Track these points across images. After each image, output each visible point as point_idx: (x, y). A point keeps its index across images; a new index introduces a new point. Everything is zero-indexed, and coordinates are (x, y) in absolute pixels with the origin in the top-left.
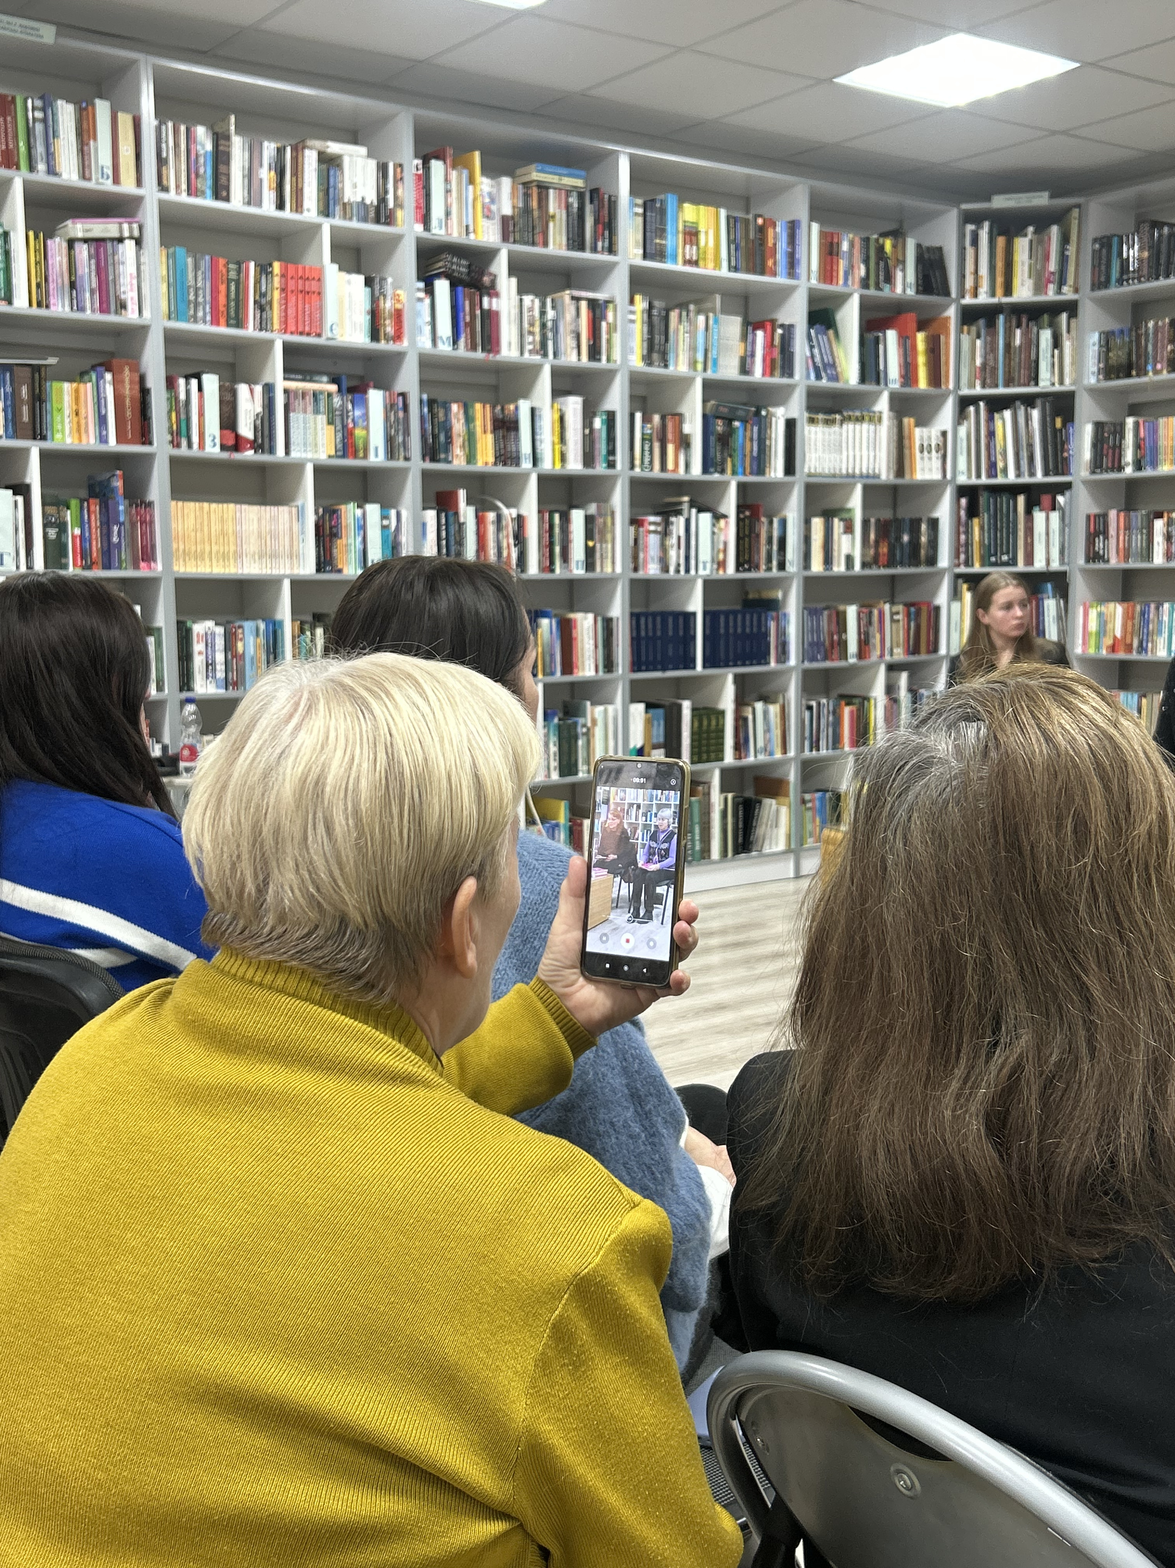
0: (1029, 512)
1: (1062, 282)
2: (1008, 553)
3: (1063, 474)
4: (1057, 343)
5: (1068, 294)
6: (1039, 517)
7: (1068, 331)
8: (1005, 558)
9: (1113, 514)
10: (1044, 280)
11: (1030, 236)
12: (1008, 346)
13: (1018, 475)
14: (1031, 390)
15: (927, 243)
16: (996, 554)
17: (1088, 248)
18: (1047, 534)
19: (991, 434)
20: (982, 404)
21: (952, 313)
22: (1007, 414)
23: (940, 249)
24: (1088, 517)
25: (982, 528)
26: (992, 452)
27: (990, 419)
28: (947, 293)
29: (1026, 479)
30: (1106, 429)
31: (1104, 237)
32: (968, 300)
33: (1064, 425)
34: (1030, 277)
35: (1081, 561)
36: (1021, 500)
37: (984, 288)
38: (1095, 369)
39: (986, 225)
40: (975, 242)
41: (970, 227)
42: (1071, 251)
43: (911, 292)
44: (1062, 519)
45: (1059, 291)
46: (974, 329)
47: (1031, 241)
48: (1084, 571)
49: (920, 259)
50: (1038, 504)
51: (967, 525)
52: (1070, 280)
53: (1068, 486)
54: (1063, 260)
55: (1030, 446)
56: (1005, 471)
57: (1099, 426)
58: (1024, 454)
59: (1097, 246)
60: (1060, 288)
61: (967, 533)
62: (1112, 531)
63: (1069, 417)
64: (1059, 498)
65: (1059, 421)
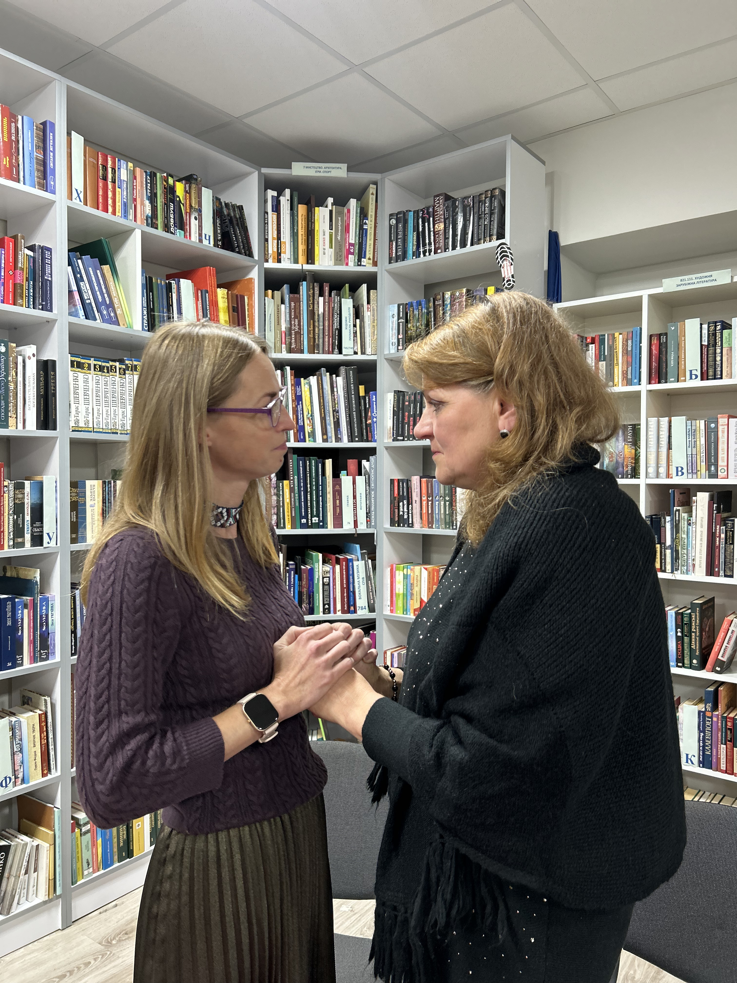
0: (336, 475)
1: (361, 255)
2: (318, 516)
3: (367, 441)
4: (358, 313)
5: (367, 267)
6: (346, 480)
7: (368, 303)
8: (315, 520)
9: (415, 480)
10: (344, 252)
11: (330, 207)
12: (312, 314)
13: (325, 440)
14: (335, 357)
15: (225, 198)
16: (306, 517)
17: (385, 224)
18: (355, 497)
19: (298, 399)
20: (288, 368)
21: (255, 275)
22: (313, 380)
23: (241, 208)
24: (392, 481)
25: (292, 490)
26: (300, 416)
27: (297, 384)
28: (250, 254)
29: (332, 444)
30: (407, 398)
31: (399, 213)
32: (271, 265)
33: (367, 392)
34: (331, 247)
35: (387, 525)
36: (329, 463)
37: (287, 254)
38: (396, 341)
39: (288, 192)
40: (277, 208)
41: (271, 193)
42: (369, 225)
43: (208, 244)
44: (368, 483)
45: (359, 263)
46: (277, 294)
47: (331, 212)
48: (389, 534)
49: (218, 213)
50: (345, 468)
51: (277, 487)
52: (369, 253)
53: (372, 451)
54: (362, 232)
55: (336, 411)
56: (313, 435)
57: (399, 394)
58: (330, 420)
59: (394, 221)
60: (359, 260)
61: (278, 495)
62: (415, 497)
63: (371, 387)
64: (364, 463)
65: (362, 388)
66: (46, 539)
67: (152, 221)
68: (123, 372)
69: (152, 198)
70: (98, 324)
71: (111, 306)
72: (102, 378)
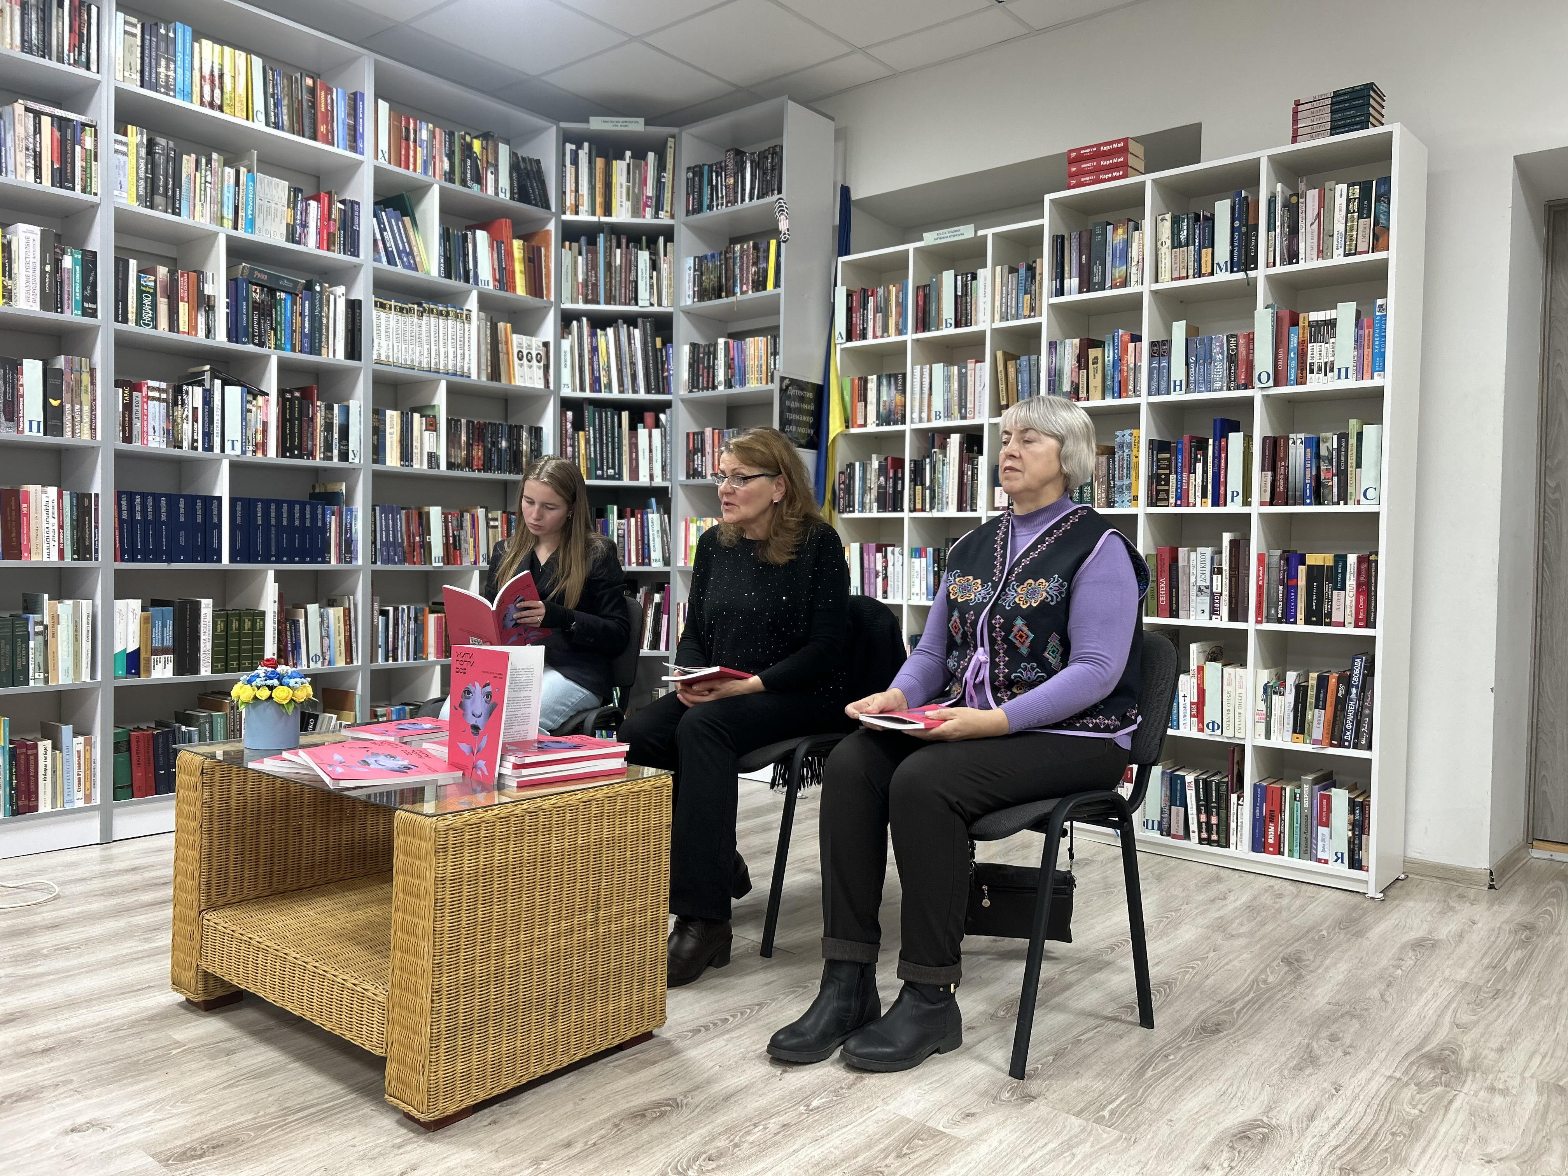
0: (633, 428)
1: (658, 207)
2: (613, 468)
3: (664, 393)
4: (654, 266)
5: (664, 219)
6: (642, 433)
7: (665, 255)
8: (611, 472)
9: (708, 431)
10: (642, 204)
11: (627, 160)
12: (609, 266)
13: (621, 392)
14: (632, 308)
15: (521, 153)
16: (602, 469)
17: (684, 176)
18: (651, 451)
19: (594, 350)
20: (584, 319)
21: (551, 226)
22: (610, 331)
23: (538, 162)
24: (688, 434)
25: (587, 441)
26: (596, 367)
27: (593, 335)
28: (548, 207)
29: (629, 396)
30: (702, 350)
31: (696, 166)
32: (568, 217)
33: (664, 344)
34: (628, 200)
35: (682, 477)
36: (625, 415)
37: (584, 207)
38: (691, 293)
39: (586, 145)
40: (575, 162)
41: (570, 147)
42: (667, 178)
43: (504, 197)
44: (664, 436)
45: (656, 215)
46: (575, 245)
47: (629, 165)
48: (685, 487)
49: (515, 166)
50: (642, 421)
51: (573, 438)
52: (667, 206)
53: (668, 405)
54: (660, 185)
55: (633, 364)
56: (609, 387)
57: (694, 347)
58: (627, 372)
59: (691, 175)
60: (657, 213)
61: (573, 446)
62: (708, 449)
63: (668, 340)
64: (662, 417)
65: (658, 341)
66: (351, 455)
67: (450, 176)
68: (421, 315)
69: (450, 156)
70: (399, 269)
71: (411, 254)
72: (401, 319)
